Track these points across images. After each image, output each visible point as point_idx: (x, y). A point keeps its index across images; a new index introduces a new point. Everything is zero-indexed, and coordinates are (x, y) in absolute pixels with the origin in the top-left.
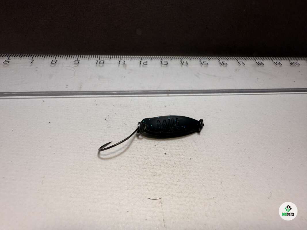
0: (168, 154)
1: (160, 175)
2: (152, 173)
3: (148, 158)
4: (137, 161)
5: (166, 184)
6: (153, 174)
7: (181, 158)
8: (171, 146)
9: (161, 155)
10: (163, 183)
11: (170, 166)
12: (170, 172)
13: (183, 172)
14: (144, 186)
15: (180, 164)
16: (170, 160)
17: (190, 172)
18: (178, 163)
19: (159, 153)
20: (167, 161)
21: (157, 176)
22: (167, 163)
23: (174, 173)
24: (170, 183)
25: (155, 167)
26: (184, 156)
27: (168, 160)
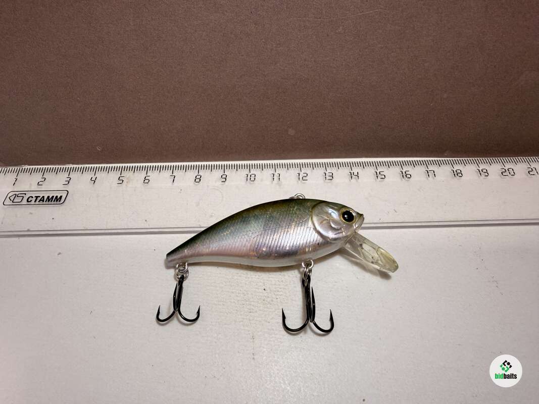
0: (267, 290)
1: (256, 312)
2: (249, 309)
3: (248, 294)
4: (237, 296)
5: (260, 322)
6: (250, 311)
8: (271, 281)
9: (260, 290)
10: (257, 320)
11: (267, 303)
12: (266, 309)
14: (240, 322)
15: (277, 302)
16: (268, 297)
18: (275, 300)
19: (258, 289)
21: (253, 313)
22: (264, 300)
23: (270, 310)
24: (264, 320)
25: (252, 303)
27: (266, 297)
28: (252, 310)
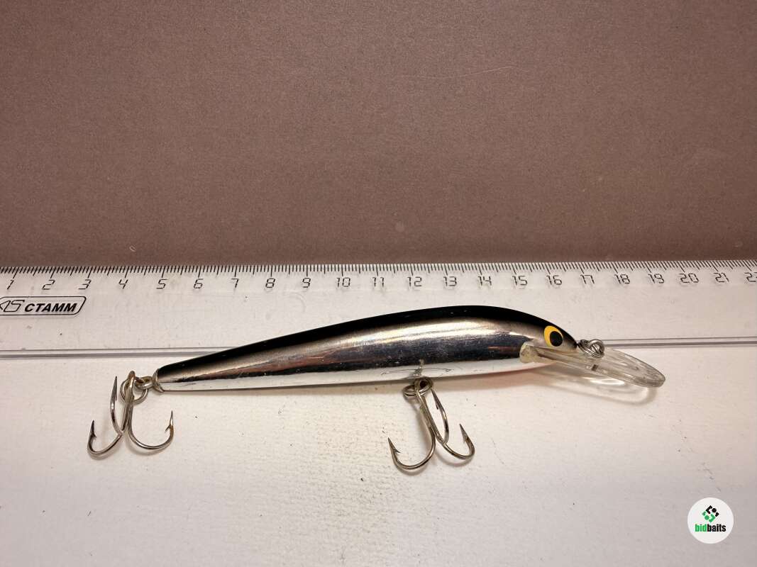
0: (366, 481)
1: (349, 514)
3: (336, 486)
4: (319, 490)
5: (354, 530)
6: (338, 513)
7: (384, 488)
8: (372, 466)
9: (355, 480)
10: (349, 529)
11: (365, 500)
12: (363, 511)
13: (382, 511)
14: (323, 531)
16: (368, 492)
17: (392, 512)
18: (378, 495)
19: (352, 478)
20: (362, 492)
21: (344, 516)
22: (361, 496)
23: (371, 512)
24: (361, 528)
25: (343, 500)
26: (389, 486)
28: (342, 512)
